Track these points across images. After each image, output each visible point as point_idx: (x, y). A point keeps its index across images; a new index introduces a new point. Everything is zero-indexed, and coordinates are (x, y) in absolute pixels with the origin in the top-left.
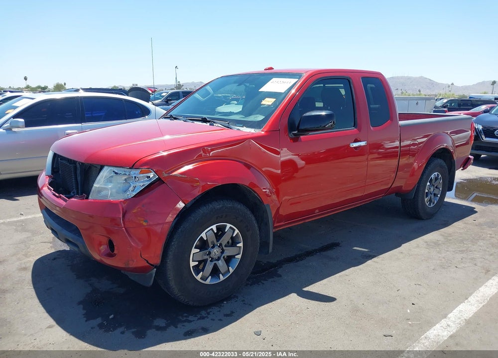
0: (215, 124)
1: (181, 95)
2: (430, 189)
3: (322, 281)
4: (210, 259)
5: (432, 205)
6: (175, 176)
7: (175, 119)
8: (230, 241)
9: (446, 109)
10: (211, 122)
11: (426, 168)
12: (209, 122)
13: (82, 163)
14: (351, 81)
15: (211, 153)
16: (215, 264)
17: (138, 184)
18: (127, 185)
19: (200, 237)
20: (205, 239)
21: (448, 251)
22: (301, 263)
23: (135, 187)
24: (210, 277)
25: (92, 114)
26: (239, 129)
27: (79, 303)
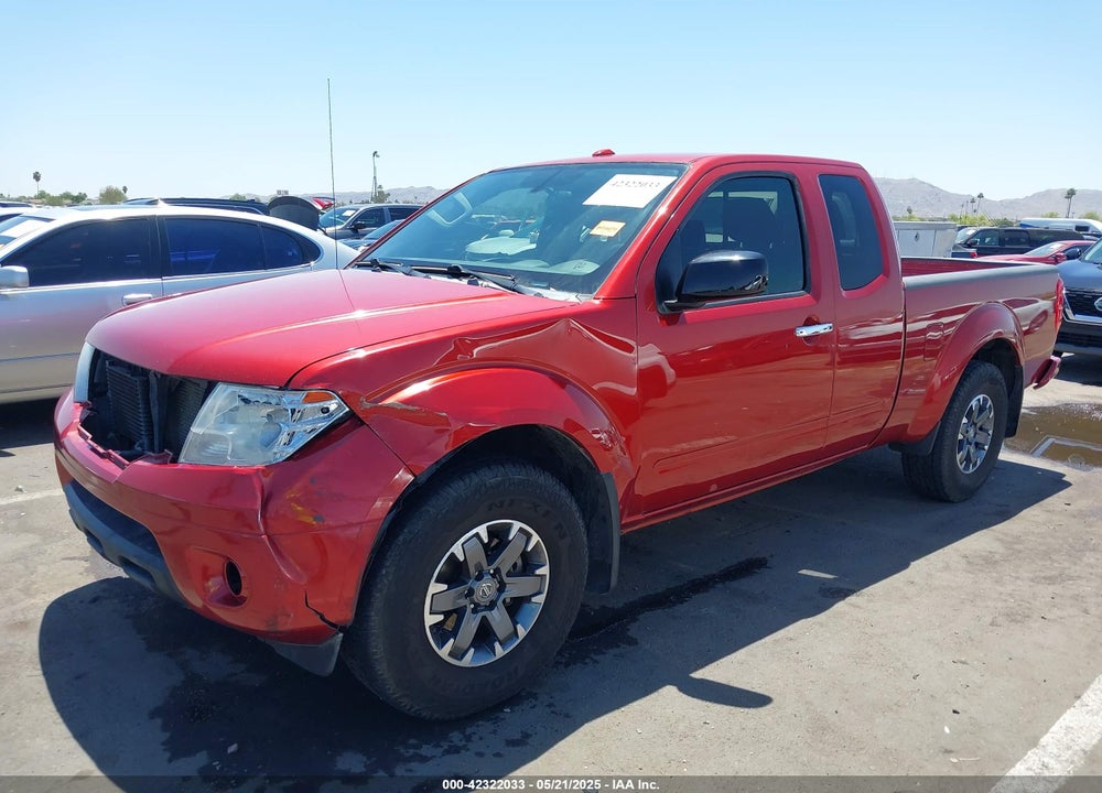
0: (480, 282)
1: (387, 214)
2: (967, 432)
3: (734, 655)
4: (472, 606)
5: (971, 470)
6: (389, 408)
7: (384, 268)
8: (520, 562)
9: (973, 250)
10: (472, 276)
11: (960, 383)
12: (466, 275)
13: (162, 375)
14: (796, 183)
15: (475, 351)
16: (484, 618)
17: (299, 428)
18: (273, 428)
19: (448, 554)
20: (461, 559)
21: (1017, 578)
22: (681, 609)
23: (292, 435)
24: (472, 650)
25: (185, 256)
26: (539, 295)
27: (153, 714)
